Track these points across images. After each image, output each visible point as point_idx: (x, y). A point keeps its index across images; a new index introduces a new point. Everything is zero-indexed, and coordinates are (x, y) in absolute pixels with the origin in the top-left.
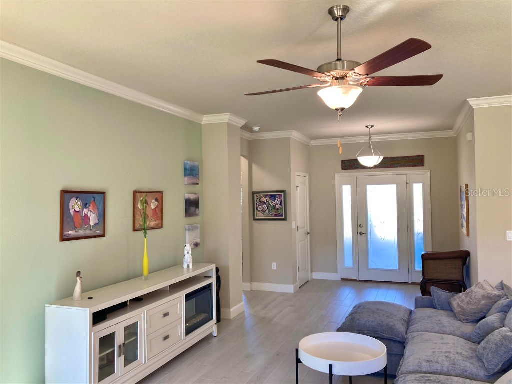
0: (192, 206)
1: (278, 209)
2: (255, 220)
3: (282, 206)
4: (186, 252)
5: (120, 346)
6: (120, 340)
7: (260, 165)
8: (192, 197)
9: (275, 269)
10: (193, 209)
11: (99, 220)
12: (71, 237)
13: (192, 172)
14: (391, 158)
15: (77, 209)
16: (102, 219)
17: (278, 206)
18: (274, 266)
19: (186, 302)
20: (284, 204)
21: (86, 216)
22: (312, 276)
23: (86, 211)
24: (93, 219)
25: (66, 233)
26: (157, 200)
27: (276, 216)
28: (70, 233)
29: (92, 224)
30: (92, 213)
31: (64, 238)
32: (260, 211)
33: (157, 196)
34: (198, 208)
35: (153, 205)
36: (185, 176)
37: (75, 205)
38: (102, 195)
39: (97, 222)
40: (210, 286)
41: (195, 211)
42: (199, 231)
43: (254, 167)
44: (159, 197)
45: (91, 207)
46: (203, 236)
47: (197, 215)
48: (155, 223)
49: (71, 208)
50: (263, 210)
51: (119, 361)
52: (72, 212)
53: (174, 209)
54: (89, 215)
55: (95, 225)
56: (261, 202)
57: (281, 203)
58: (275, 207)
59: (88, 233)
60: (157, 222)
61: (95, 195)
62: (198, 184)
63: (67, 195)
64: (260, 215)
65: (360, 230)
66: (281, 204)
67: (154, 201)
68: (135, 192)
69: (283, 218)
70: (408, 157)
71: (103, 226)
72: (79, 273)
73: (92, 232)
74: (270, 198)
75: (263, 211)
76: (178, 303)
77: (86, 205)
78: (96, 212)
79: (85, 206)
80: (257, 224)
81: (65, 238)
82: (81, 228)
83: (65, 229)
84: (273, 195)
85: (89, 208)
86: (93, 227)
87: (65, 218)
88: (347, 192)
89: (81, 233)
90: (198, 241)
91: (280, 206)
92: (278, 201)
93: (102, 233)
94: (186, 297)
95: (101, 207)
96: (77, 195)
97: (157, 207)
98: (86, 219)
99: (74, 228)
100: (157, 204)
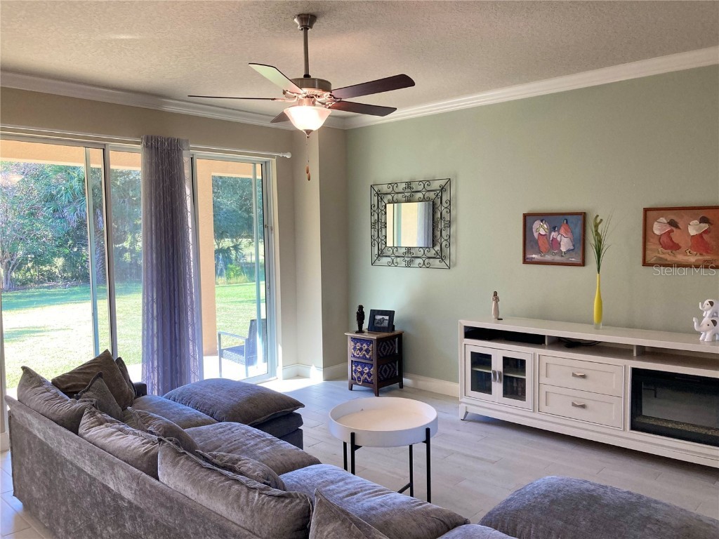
5: (496, 372)
11: (574, 246)
12: (536, 260)
15: (542, 232)
21: (555, 240)
23: (554, 234)
24: (565, 244)
25: (528, 256)
26: (704, 220)
28: (534, 256)
29: (563, 249)
30: (563, 238)
35: (694, 228)
37: (540, 228)
38: (581, 217)
39: (572, 248)
44: (711, 214)
45: (562, 231)
48: (700, 258)
49: (534, 230)
51: (496, 387)
52: (536, 235)
54: (559, 239)
55: (568, 251)
59: (557, 258)
60: (706, 258)
67: (696, 222)
73: (563, 258)
77: (554, 228)
78: (570, 235)
79: (554, 229)
81: (528, 260)
82: (548, 252)
83: (528, 251)
85: (558, 231)
86: (565, 253)
87: (527, 242)
89: (548, 258)
93: (580, 262)
94: (635, 371)
95: (578, 230)
96: (542, 218)
97: (706, 232)
98: (555, 244)
99: (539, 252)
100: (705, 226)
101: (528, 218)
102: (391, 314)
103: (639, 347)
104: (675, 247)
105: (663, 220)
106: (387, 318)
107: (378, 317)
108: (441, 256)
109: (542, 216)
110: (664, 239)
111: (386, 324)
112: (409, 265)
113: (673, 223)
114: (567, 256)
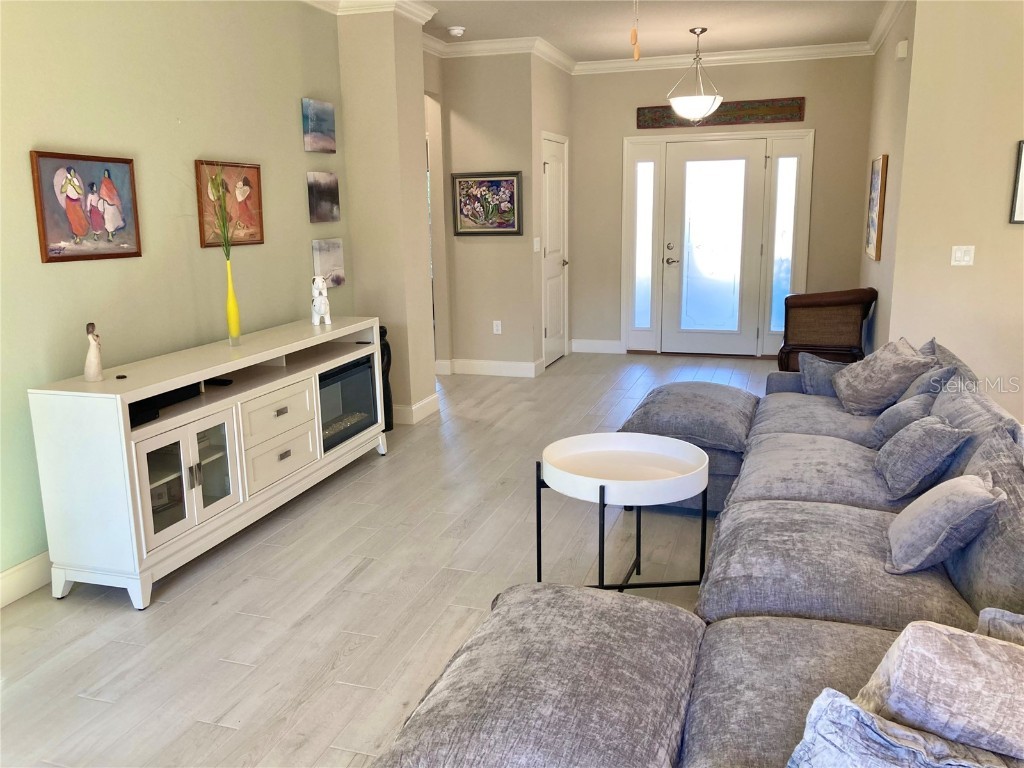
0: (323, 198)
1: (505, 211)
2: (458, 234)
3: (513, 204)
4: (316, 293)
5: (191, 469)
6: (189, 456)
7: (466, 114)
8: (323, 179)
9: (500, 332)
10: (325, 206)
11: (124, 220)
12: (67, 253)
13: (320, 124)
14: (738, 103)
15: (74, 195)
16: (130, 220)
17: (505, 206)
18: (497, 327)
19: (320, 388)
20: (517, 200)
21: (94, 209)
22: (570, 346)
23: (92, 199)
24: (112, 219)
25: (52, 245)
26: (246, 182)
27: (500, 225)
28: (63, 244)
29: (110, 227)
30: (106, 205)
31: (50, 257)
32: (467, 216)
33: (245, 173)
34: (338, 203)
35: (240, 193)
36: (305, 132)
37: (66, 185)
38: (126, 166)
39: (121, 224)
40: (369, 359)
41: (331, 211)
42: (340, 253)
43: (454, 119)
44: (252, 175)
45: (104, 191)
46: (350, 261)
47: (334, 219)
48: (245, 231)
49: (57, 190)
50: (473, 215)
51: (193, 497)
52: (62, 200)
53: (285, 202)
54: (101, 209)
55: (118, 229)
56: (468, 195)
57: (512, 197)
58: (497, 207)
59: (103, 246)
60: (251, 230)
61: (110, 165)
62: (334, 152)
63: (44, 161)
64: (467, 224)
65: (668, 254)
66: (511, 201)
67: (240, 184)
68: (199, 164)
69: (516, 229)
70: (773, 101)
71: (134, 232)
72: (91, 327)
73: (111, 245)
74: (488, 187)
75: (475, 216)
76: (304, 389)
77: (92, 185)
78: (116, 201)
79: (90, 187)
80: (461, 244)
81: (52, 254)
82: (86, 235)
83: (50, 234)
84: (493, 181)
85: (98, 192)
86: (113, 235)
87: (47, 213)
88: (645, 176)
89: (88, 246)
90: (341, 272)
91: (509, 205)
92: (504, 194)
93: (134, 249)
96: (69, 163)
97: (248, 198)
98: (96, 216)
99: (71, 235)
100: (247, 191)
114: (116, 241)
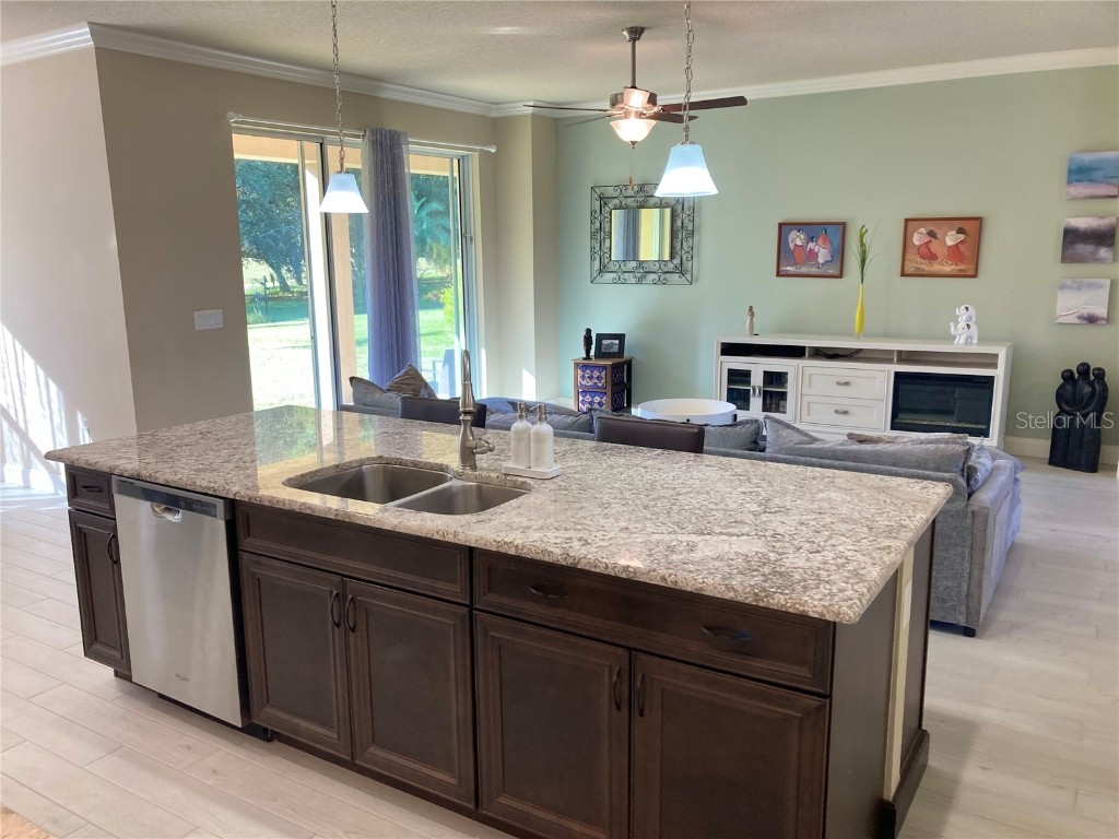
0: (1082, 242)
5: (754, 387)
8: (1087, 223)
10: (1086, 248)
11: (832, 256)
12: (790, 273)
13: (1086, 174)
15: (799, 243)
21: (812, 251)
23: (811, 245)
24: (823, 255)
25: (782, 269)
26: (961, 231)
28: (788, 268)
29: (821, 260)
30: (821, 249)
34: (1110, 245)
35: (951, 239)
37: (796, 239)
39: (830, 259)
40: (989, 380)
41: (1096, 253)
42: (1104, 291)
45: (820, 242)
49: (790, 240)
51: (755, 402)
52: (792, 246)
54: (816, 250)
55: (826, 262)
59: (814, 270)
60: (961, 267)
61: (826, 227)
62: (1115, 197)
67: (952, 232)
68: (910, 221)
71: (839, 262)
77: (812, 238)
78: (828, 245)
79: (812, 239)
81: (782, 273)
82: (804, 264)
83: (781, 262)
85: (816, 241)
86: (822, 265)
87: (782, 253)
89: (804, 270)
90: (1102, 311)
93: (837, 273)
94: (898, 375)
95: (837, 241)
96: (799, 227)
97: (961, 242)
98: (813, 255)
99: (795, 264)
100: (962, 237)
101: (784, 229)
102: (621, 337)
103: (900, 352)
104: (932, 257)
105: (922, 230)
106: (617, 342)
107: (605, 342)
108: (681, 270)
109: (799, 226)
110: (924, 250)
111: (615, 349)
112: (640, 281)
113: (932, 234)
